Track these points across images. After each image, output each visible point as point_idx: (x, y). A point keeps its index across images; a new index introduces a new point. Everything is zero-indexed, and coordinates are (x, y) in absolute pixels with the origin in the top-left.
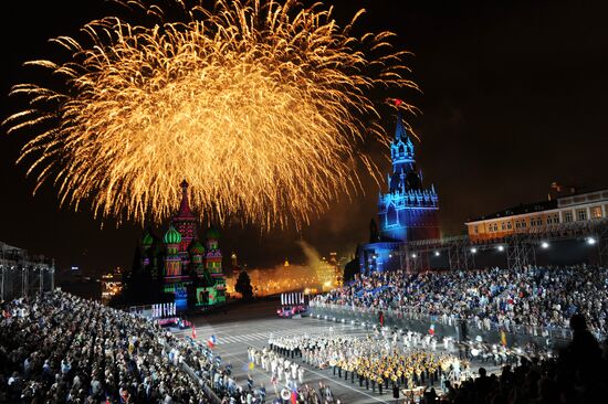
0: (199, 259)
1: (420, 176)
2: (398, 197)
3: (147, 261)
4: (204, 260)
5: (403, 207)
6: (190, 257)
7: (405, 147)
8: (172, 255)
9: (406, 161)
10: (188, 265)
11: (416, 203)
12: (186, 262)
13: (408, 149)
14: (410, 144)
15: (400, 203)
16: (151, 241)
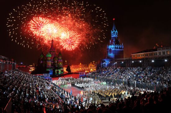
0: (56, 62)
1: (119, 40)
2: (112, 46)
3: (42, 62)
4: (58, 62)
5: (114, 49)
6: (54, 61)
7: (115, 32)
8: (49, 61)
9: (115, 36)
10: (53, 63)
11: (117, 48)
12: (52, 62)
13: (116, 33)
14: (117, 31)
15: (113, 48)
16: (43, 56)
